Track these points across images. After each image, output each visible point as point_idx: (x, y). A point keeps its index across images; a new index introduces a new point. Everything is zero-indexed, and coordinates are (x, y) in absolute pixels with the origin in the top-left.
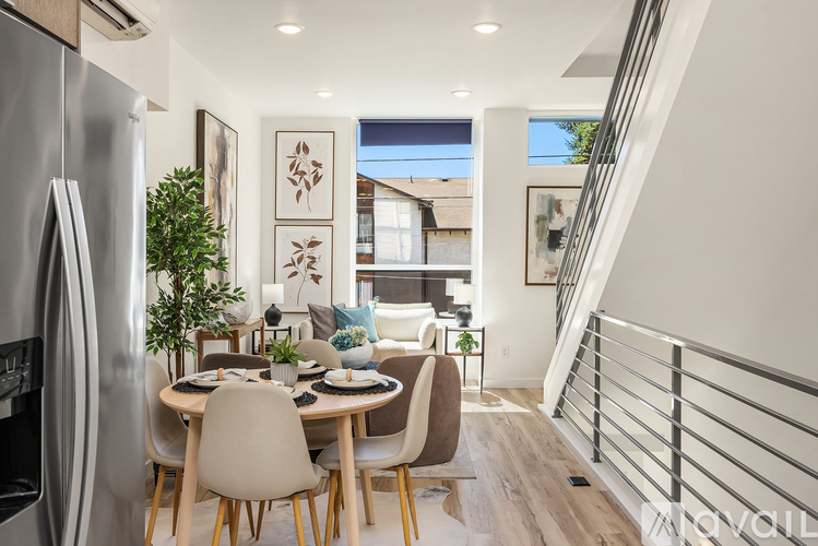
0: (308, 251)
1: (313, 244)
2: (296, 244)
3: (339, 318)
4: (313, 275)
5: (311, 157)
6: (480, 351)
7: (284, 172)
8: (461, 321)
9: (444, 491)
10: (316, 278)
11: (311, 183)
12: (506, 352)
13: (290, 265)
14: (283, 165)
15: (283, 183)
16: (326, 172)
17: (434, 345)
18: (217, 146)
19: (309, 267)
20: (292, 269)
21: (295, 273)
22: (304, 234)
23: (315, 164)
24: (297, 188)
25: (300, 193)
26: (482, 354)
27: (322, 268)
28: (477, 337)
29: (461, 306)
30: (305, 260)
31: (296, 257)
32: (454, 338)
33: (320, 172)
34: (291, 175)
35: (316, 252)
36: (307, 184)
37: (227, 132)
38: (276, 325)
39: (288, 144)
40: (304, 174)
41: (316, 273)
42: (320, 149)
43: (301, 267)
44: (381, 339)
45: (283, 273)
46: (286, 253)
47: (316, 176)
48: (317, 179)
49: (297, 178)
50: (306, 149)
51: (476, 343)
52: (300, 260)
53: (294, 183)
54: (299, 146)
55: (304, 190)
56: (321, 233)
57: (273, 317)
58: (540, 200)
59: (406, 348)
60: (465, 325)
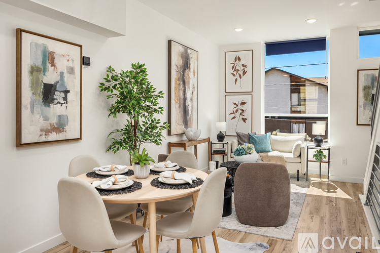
0: (240, 107)
1: (243, 104)
2: (235, 104)
3: (251, 139)
4: (243, 118)
5: (242, 62)
6: (327, 160)
7: (230, 70)
8: (316, 144)
9: (265, 247)
10: (244, 120)
11: (242, 75)
12: (345, 162)
13: (232, 113)
14: (229, 66)
15: (229, 76)
16: (249, 69)
17: (300, 155)
18: (181, 57)
19: (241, 114)
20: (233, 115)
21: (234, 117)
22: (238, 99)
23: (244, 66)
24: (235, 78)
25: (236, 80)
26: (329, 162)
27: (247, 115)
28: (326, 153)
29: (316, 135)
30: (240, 112)
31: (235, 110)
32: (312, 152)
33: (246, 69)
34: (232, 71)
35: (244, 107)
36: (240, 75)
37: (189, 51)
38: (222, 141)
39: (231, 57)
40: (239, 71)
41: (244, 117)
42: (246, 59)
43: (237, 115)
44: (273, 150)
45: (229, 117)
46: (231, 108)
47: (244, 72)
48: (244, 73)
49: (235, 73)
50: (239, 59)
51: (325, 157)
52: (237, 111)
53: (234, 75)
54: (236, 58)
55: (239, 78)
56: (247, 99)
57: (221, 137)
58: (366, 77)
59: (284, 156)
60: (319, 146)
